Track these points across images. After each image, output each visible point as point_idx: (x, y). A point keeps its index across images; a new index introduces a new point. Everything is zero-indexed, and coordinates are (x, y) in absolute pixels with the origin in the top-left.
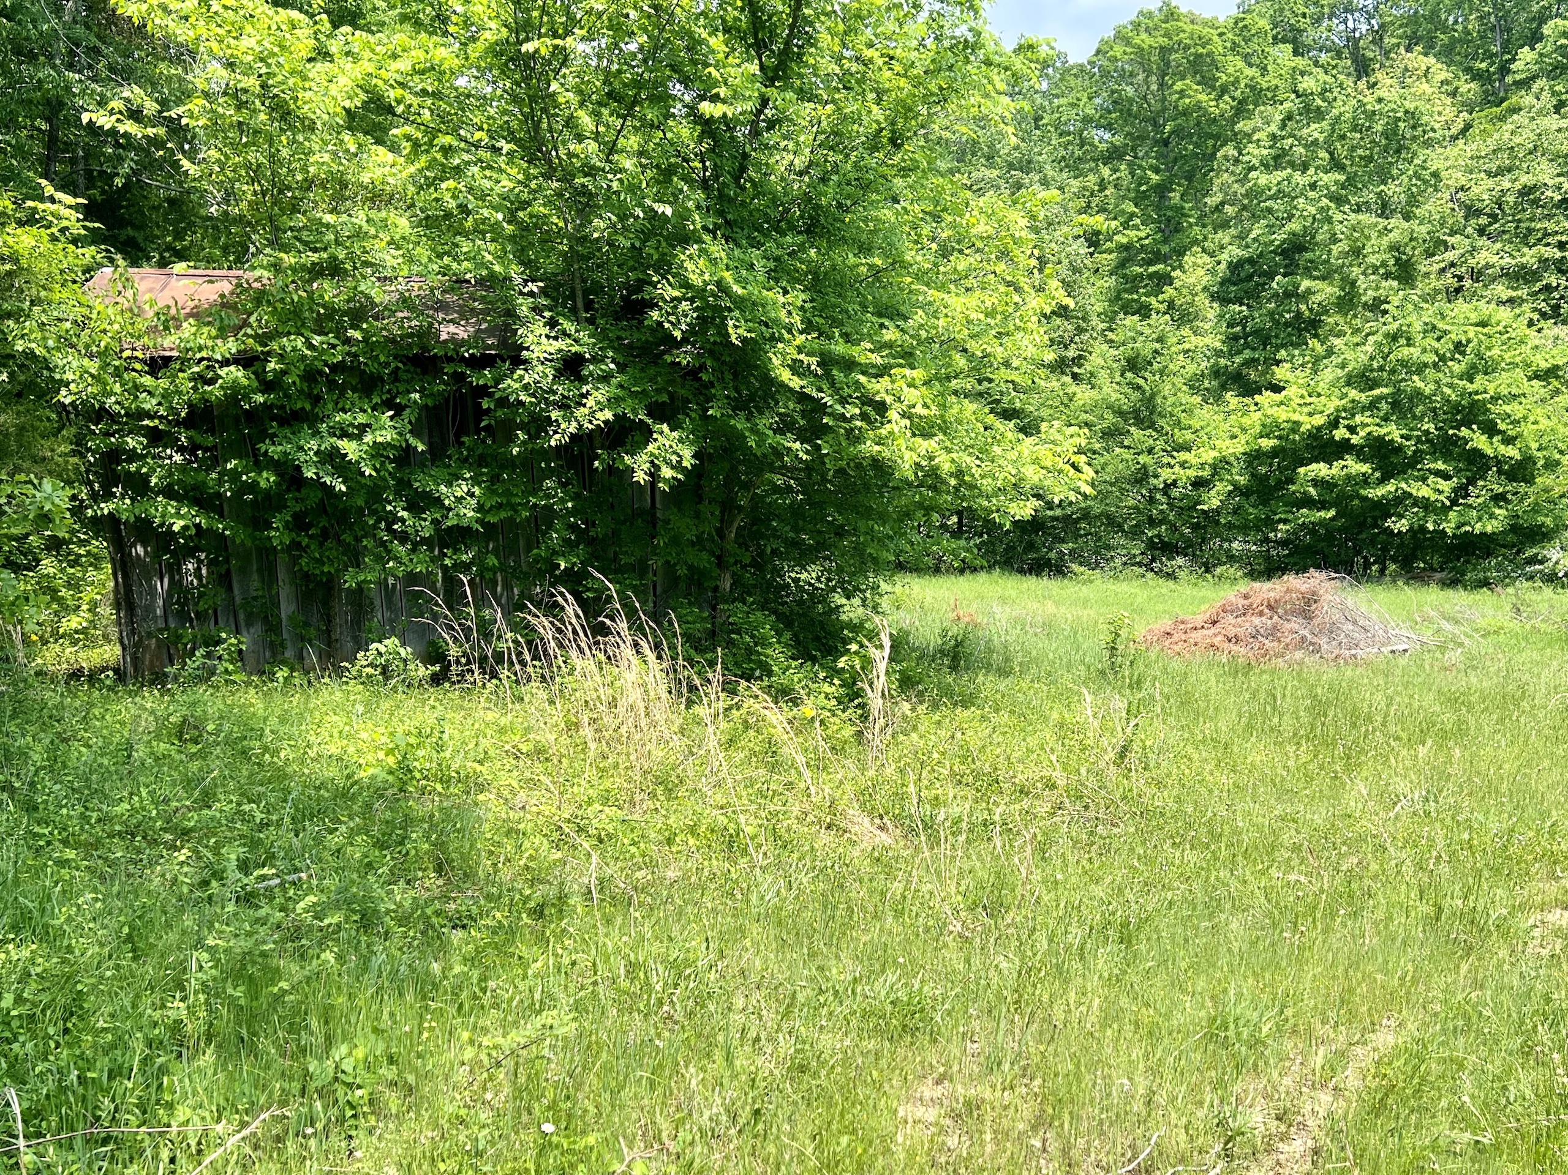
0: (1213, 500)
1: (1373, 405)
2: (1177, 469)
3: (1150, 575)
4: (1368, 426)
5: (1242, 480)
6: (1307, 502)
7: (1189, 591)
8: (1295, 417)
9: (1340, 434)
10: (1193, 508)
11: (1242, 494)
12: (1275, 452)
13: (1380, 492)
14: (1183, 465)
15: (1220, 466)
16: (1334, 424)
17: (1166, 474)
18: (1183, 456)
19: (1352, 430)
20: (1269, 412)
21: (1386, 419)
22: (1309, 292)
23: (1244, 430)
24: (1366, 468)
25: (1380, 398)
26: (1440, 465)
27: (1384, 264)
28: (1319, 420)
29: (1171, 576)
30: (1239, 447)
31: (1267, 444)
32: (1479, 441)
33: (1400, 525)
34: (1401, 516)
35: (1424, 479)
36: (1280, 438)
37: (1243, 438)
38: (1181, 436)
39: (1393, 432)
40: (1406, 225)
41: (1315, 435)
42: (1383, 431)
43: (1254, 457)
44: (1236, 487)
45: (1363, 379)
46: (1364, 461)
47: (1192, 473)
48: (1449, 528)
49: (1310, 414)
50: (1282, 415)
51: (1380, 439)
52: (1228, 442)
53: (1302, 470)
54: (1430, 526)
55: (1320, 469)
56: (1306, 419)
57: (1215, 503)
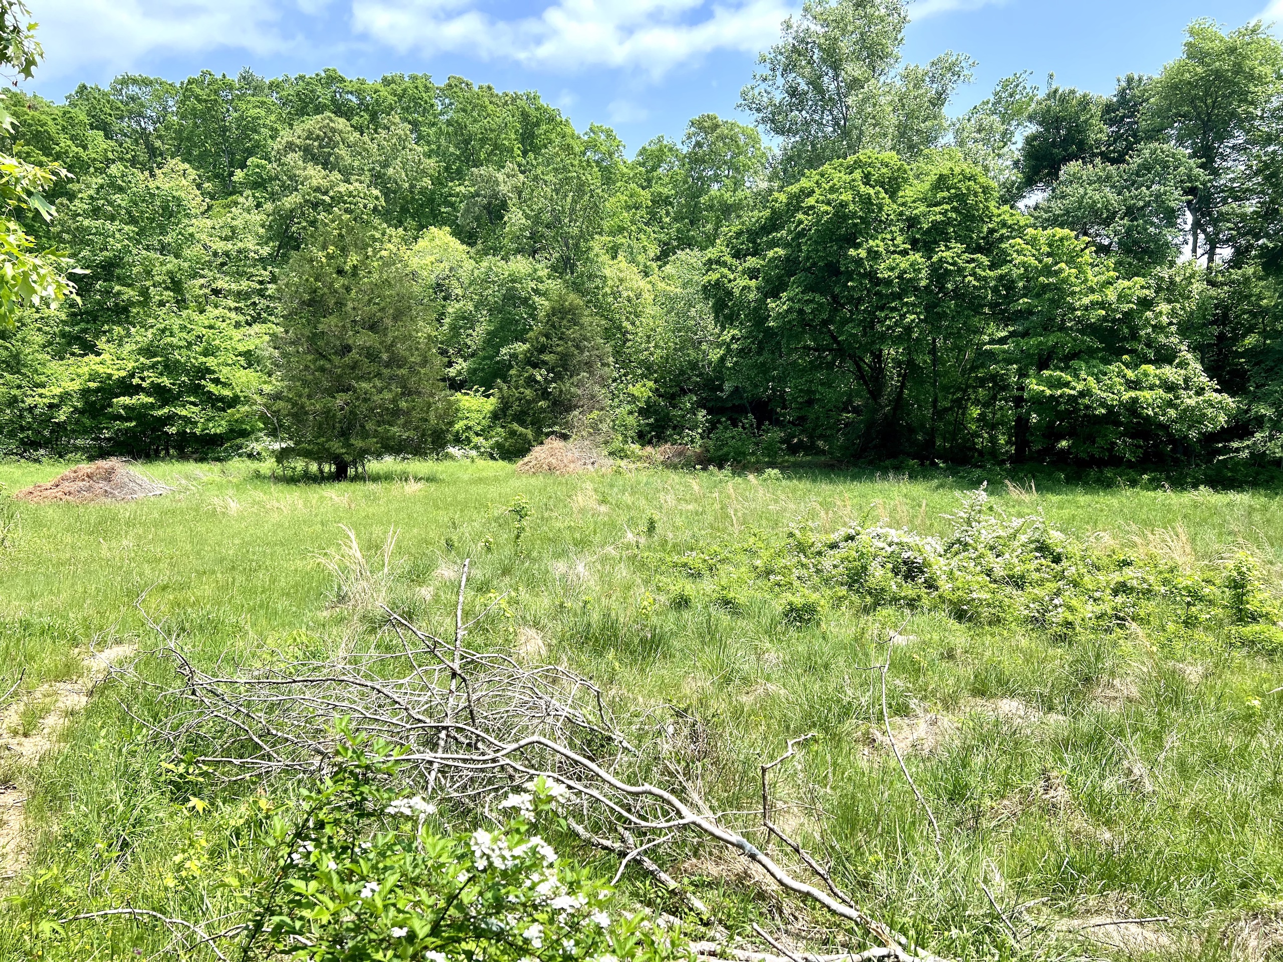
0: (61, 416)
1: (153, 366)
2: (37, 398)
3: (23, 460)
4: (151, 377)
5: (79, 405)
6: (119, 417)
7: (48, 469)
8: (109, 371)
9: (136, 381)
10: (49, 421)
11: (80, 413)
12: (98, 390)
13: (160, 413)
14: (40, 396)
15: (65, 397)
16: (132, 376)
17: (29, 401)
18: (40, 391)
19: (143, 379)
20: (93, 367)
21: (161, 374)
22: (119, 293)
23: (79, 376)
24: (151, 400)
25: (158, 362)
26: (192, 399)
27: (164, 282)
28: (123, 374)
29: (37, 461)
30: (75, 386)
31: (93, 385)
32: (212, 388)
33: (173, 430)
34: (173, 425)
35: (184, 406)
36: (101, 382)
37: (78, 381)
38: (38, 379)
39: (166, 381)
40: (176, 261)
41: (122, 381)
42: (160, 381)
43: (85, 393)
44: (76, 408)
45: (148, 351)
46: (150, 396)
47: (47, 401)
48: (198, 431)
49: (118, 370)
50: (101, 369)
51: (159, 384)
52: (70, 384)
53: (115, 400)
54: (188, 431)
55: (125, 400)
56: (116, 372)
57: (63, 418)
